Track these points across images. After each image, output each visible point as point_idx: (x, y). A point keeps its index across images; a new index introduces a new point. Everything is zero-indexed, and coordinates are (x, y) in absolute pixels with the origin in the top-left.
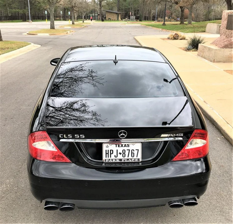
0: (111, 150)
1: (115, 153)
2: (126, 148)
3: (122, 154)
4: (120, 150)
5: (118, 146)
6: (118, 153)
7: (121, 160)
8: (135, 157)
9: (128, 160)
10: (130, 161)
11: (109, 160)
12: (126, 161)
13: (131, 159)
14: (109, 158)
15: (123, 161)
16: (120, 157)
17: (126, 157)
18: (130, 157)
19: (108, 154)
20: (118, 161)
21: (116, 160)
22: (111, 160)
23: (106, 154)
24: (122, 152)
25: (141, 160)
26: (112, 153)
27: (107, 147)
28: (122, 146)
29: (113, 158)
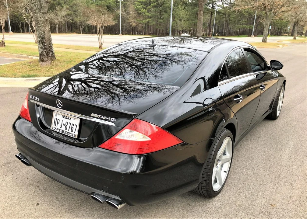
0: (58, 119)
1: (60, 124)
2: (68, 121)
3: (65, 126)
4: (65, 120)
5: (64, 116)
6: (63, 124)
7: (63, 131)
8: (73, 133)
9: (68, 133)
10: (69, 135)
11: (56, 128)
12: (66, 134)
13: (70, 133)
14: (56, 127)
15: (64, 133)
16: (63, 128)
17: (67, 131)
18: (70, 131)
19: (56, 122)
20: (61, 132)
21: (60, 131)
22: (56, 129)
23: (55, 122)
24: (65, 124)
25: (76, 137)
26: (59, 123)
27: (56, 115)
28: (66, 117)
29: (58, 127)
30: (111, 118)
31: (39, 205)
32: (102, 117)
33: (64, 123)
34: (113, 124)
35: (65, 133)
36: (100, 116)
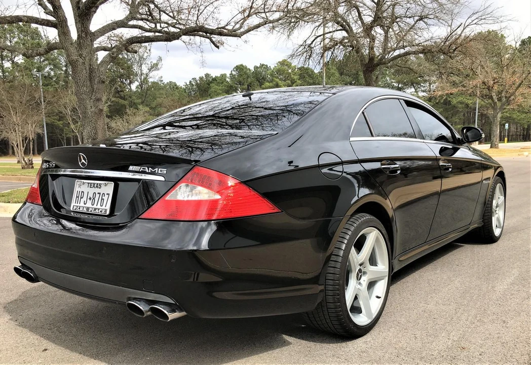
0: (82, 192)
1: (84, 199)
2: (97, 190)
3: (91, 200)
4: (92, 191)
5: (91, 185)
6: (89, 197)
7: (88, 209)
8: (103, 207)
9: (95, 209)
10: (97, 212)
11: (77, 206)
12: (93, 212)
13: (99, 209)
14: (78, 205)
15: (89, 212)
16: (89, 204)
17: (95, 206)
18: (99, 206)
19: (78, 197)
20: (85, 211)
21: (83, 209)
22: (78, 208)
23: (77, 197)
24: (92, 197)
25: (108, 213)
26: (82, 198)
27: (80, 186)
28: (94, 186)
29: (82, 204)
30: (160, 169)
31: (47, 351)
32: (145, 169)
33: (91, 195)
34: (162, 179)
35: (91, 211)
36: (142, 168)
